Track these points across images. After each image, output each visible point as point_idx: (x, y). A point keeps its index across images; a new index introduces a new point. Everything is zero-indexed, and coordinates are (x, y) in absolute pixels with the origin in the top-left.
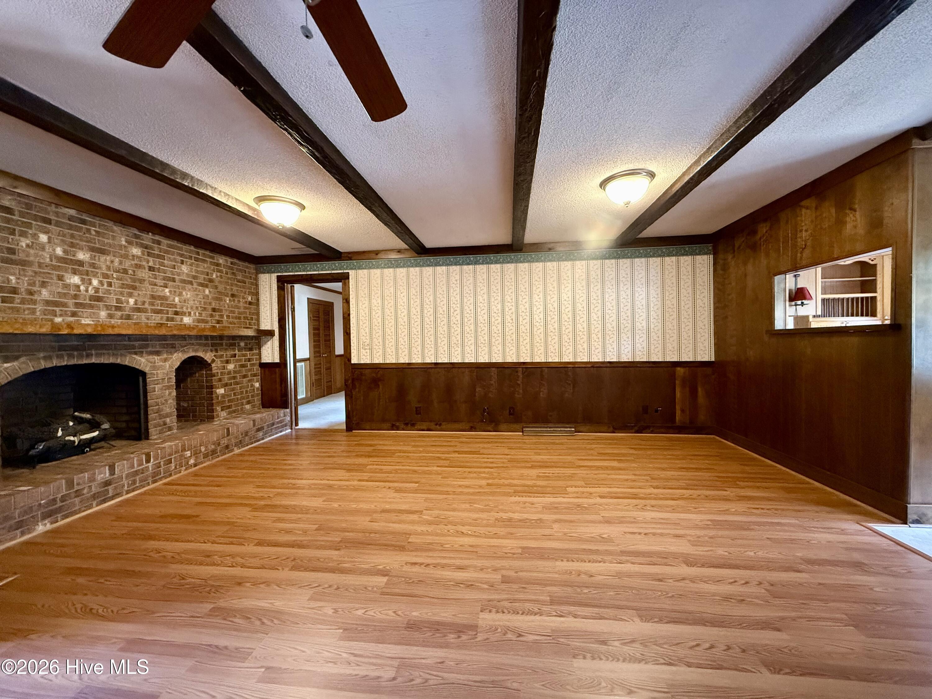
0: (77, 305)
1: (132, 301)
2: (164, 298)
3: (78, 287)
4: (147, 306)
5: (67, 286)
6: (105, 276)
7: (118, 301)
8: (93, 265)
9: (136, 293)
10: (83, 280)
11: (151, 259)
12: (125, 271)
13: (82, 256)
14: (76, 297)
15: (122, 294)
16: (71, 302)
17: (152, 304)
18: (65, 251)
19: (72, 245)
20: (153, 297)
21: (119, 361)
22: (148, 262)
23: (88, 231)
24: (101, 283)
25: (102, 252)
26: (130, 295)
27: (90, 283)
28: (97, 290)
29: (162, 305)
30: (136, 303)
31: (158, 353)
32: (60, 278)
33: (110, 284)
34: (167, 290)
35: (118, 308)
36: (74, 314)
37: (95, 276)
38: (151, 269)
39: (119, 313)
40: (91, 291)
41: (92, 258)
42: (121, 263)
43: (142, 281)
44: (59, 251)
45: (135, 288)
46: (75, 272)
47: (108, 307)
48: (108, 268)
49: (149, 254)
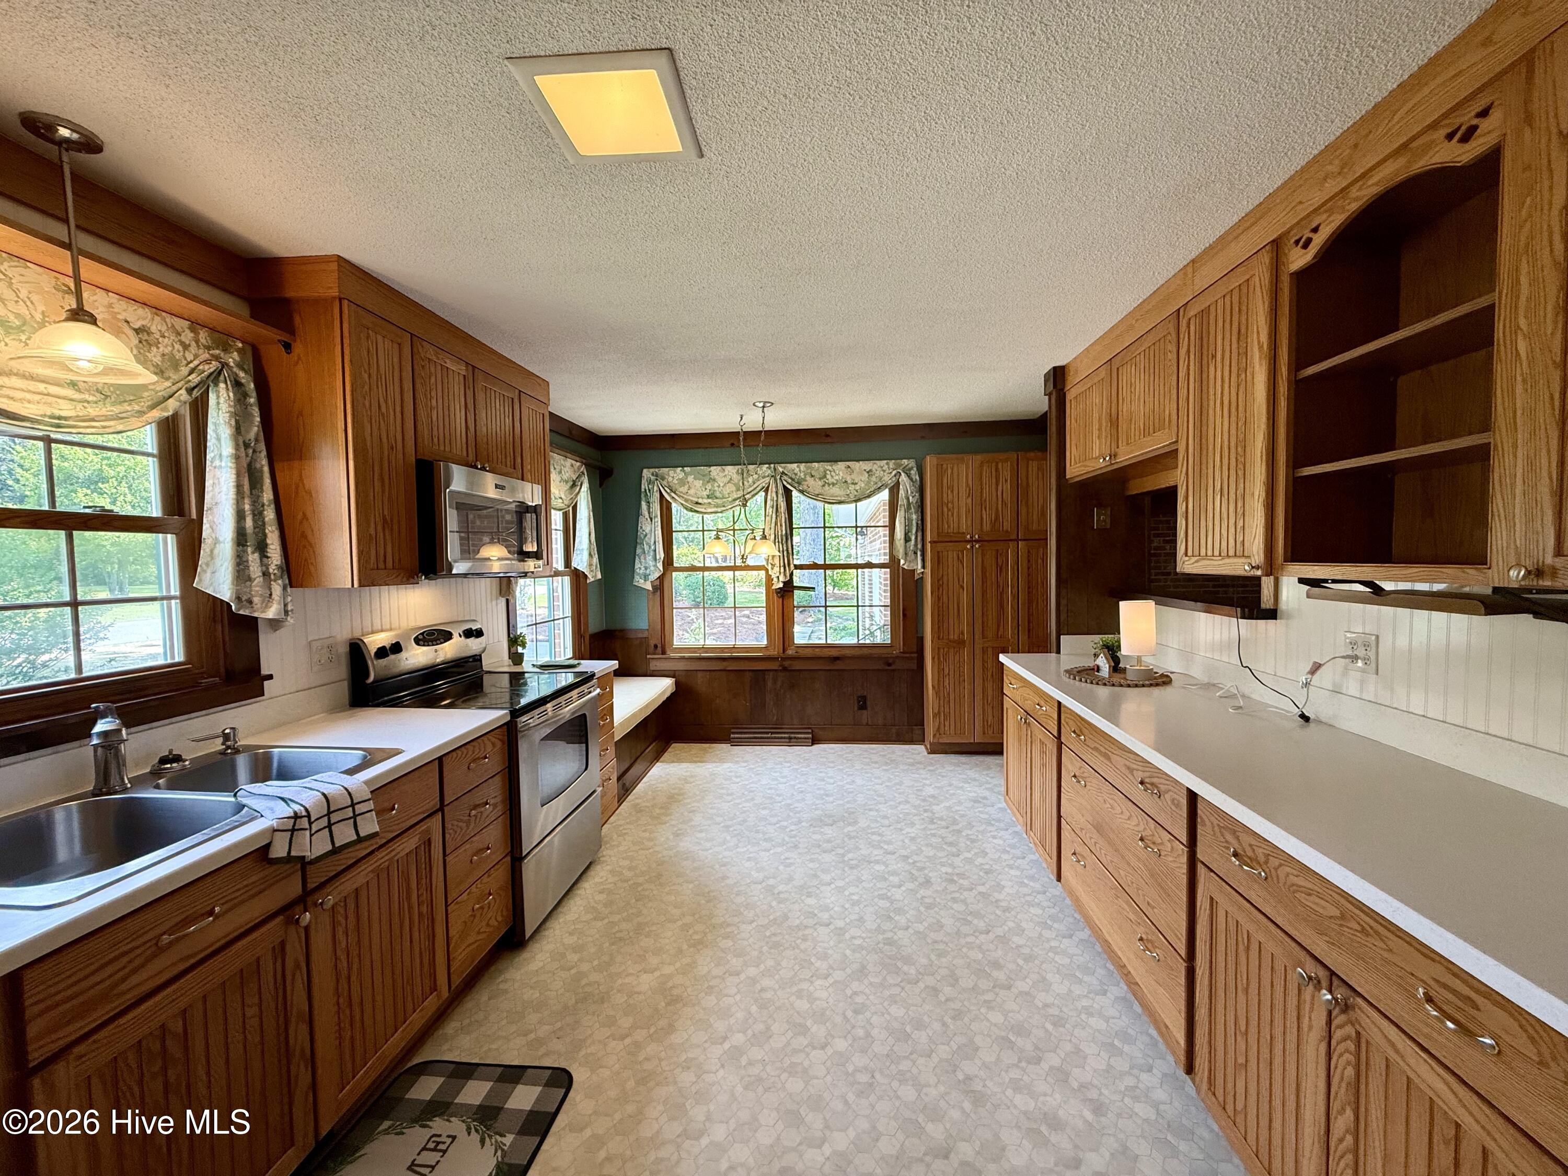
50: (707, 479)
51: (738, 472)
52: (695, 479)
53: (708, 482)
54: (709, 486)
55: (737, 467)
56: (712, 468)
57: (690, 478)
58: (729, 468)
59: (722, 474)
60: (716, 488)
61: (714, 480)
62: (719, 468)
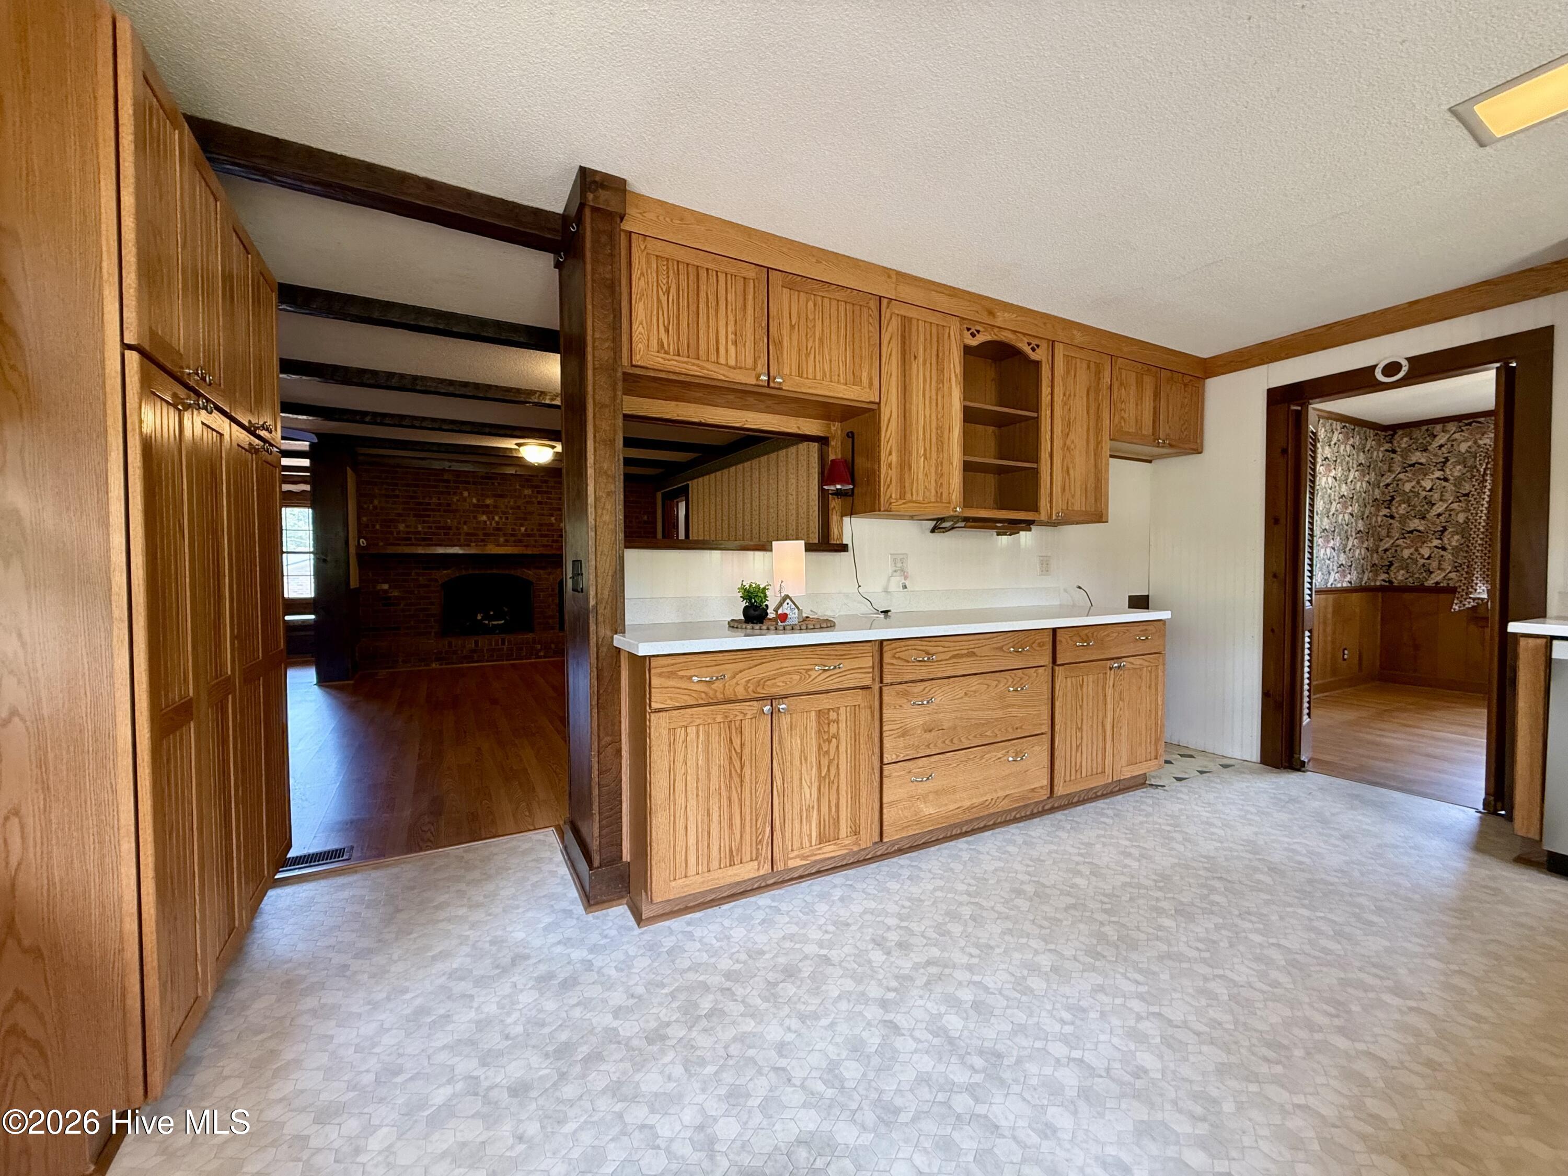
0: (485, 534)
1: (523, 529)
2: (552, 525)
3: (485, 522)
4: (535, 532)
5: (479, 522)
6: (504, 513)
7: (513, 530)
8: (495, 507)
9: (526, 523)
10: (488, 518)
11: (539, 496)
12: (519, 507)
13: (488, 501)
14: (484, 529)
15: (515, 524)
16: (480, 533)
17: (540, 530)
18: (478, 500)
19: (482, 495)
20: (541, 525)
21: (512, 572)
22: (537, 498)
23: (493, 484)
24: (501, 518)
25: (501, 496)
26: (522, 525)
27: (493, 519)
28: (497, 523)
29: (548, 530)
30: (526, 530)
31: (543, 568)
32: (475, 517)
33: (507, 518)
34: (553, 519)
35: (512, 535)
36: (483, 541)
37: (497, 514)
38: (540, 503)
39: (513, 538)
40: (494, 524)
41: (496, 501)
42: (515, 502)
43: (531, 513)
44: (474, 501)
45: (525, 519)
46: (483, 513)
47: (505, 535)
48: (506, 507)
49: (538, 492)
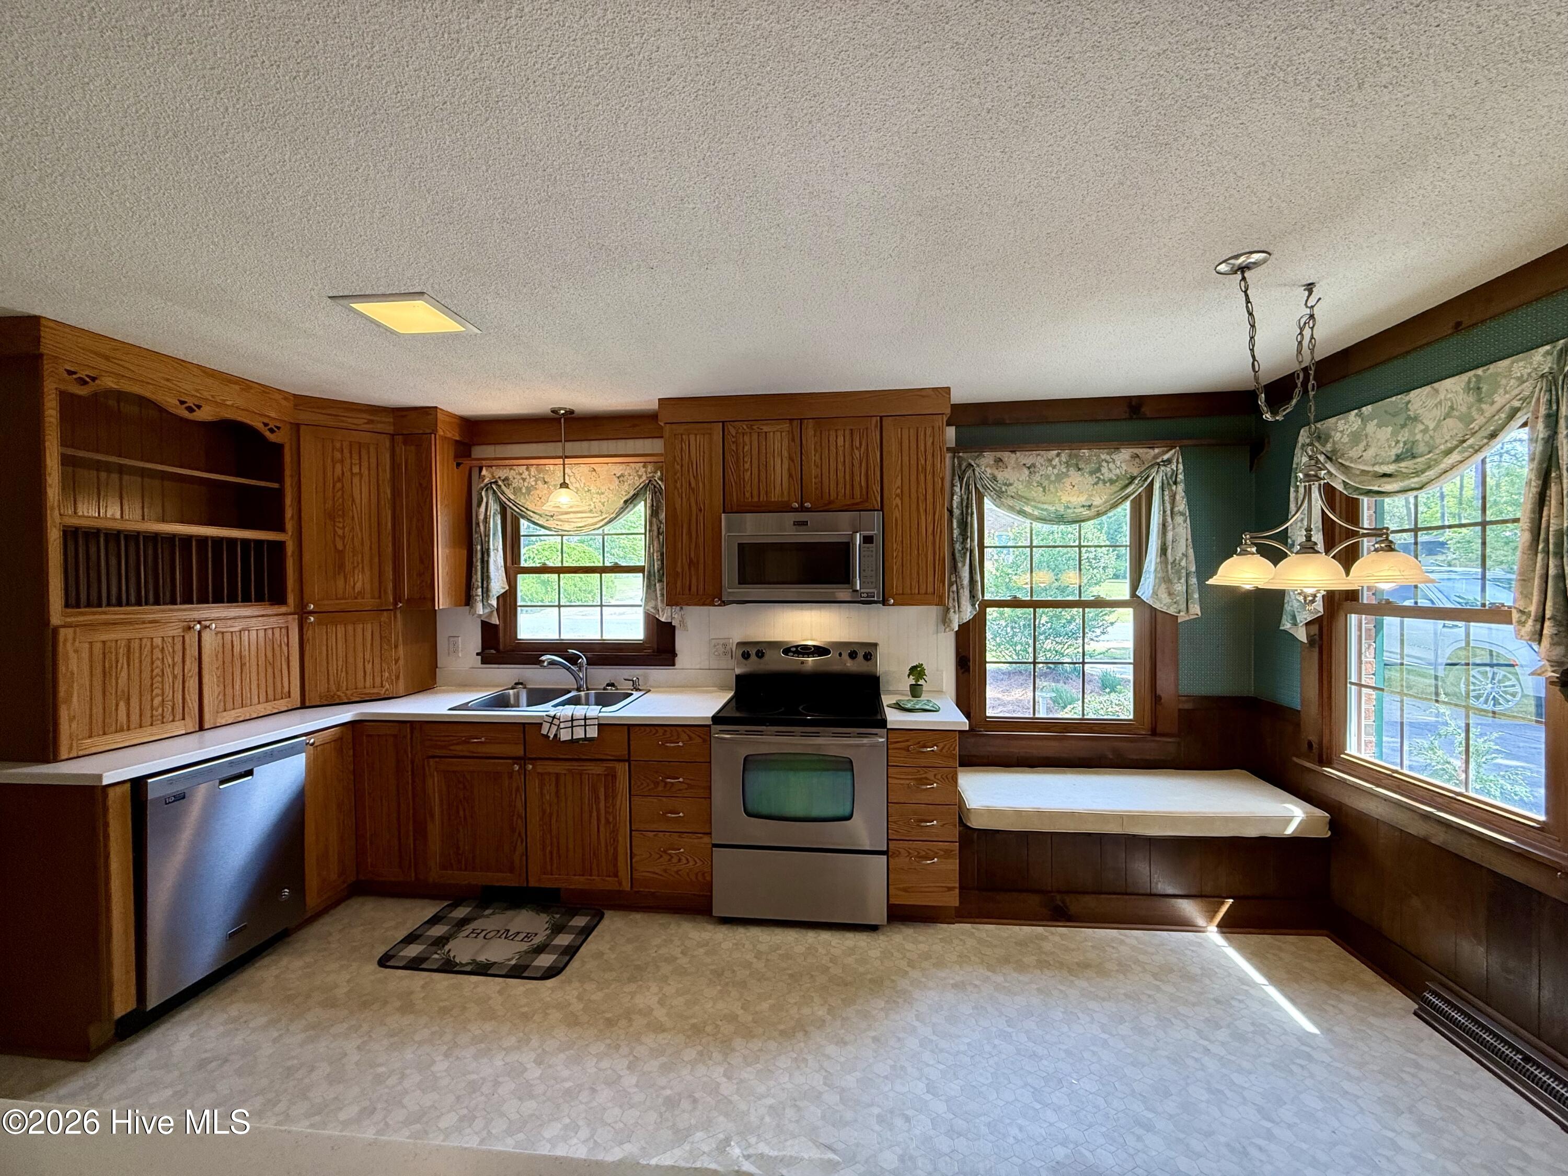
50: (1401, 420)
51: (1468, 389)
52: (1379, 426)
53: (1403, 426)
54: (1404, 436)
55: (1465, 377)
56: (1413, 394)
57: (1371, 427)
58: (1448, 383)
59: (1431, 403)
60: (1419, 437)
61: (1415, 419)
62: (1427, 389)
